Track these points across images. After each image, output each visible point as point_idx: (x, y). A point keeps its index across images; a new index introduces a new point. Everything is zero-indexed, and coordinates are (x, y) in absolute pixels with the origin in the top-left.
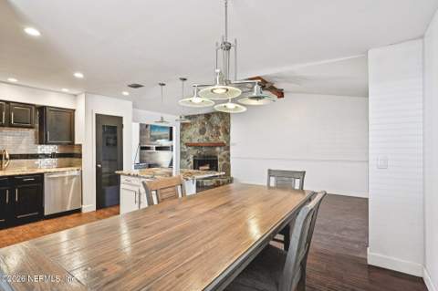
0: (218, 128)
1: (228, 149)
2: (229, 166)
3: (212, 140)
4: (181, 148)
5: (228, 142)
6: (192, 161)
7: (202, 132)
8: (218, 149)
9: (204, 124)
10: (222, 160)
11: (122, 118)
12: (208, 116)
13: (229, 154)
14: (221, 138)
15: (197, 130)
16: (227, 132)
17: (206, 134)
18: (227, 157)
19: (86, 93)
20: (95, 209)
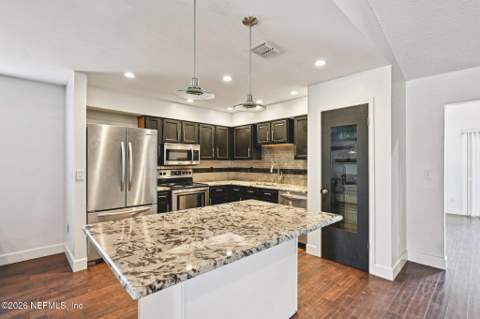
11: (367, 106)
19: (309, 86)
20: (319, 254)
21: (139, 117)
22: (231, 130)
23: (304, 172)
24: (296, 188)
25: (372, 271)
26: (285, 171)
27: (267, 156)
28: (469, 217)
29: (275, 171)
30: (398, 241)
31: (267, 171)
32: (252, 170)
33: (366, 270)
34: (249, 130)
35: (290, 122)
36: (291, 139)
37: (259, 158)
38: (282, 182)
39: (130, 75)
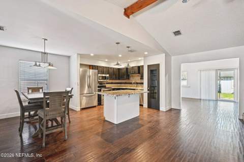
11: (159, 64)
19: (144, 57)
20: (147, 107)
21: (90, 66)
22: (119, 69)
23: (142, 83)
24: (140, 88)
25: (160, 109)
26: (137, 83)
27: (131, 78)
28: (200, 99)
29: (134, 83)
30: (168, 101)
31: (131, 83)
32: (126, 83)
33: (159, 110)
34: (125, 70)
35: (139, 67)
36: (139, 73)
37: (129, 79)
38: (136, 87)
39: (92, 55)
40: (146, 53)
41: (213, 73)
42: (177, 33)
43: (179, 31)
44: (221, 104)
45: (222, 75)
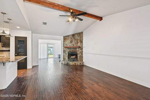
0: (77, 40)
1: (82, 49)
2: (82, 57)
3: (75, 45)
4: (64, 49)
5: (82, 46)
6: (67, 54)
7: (71, 42)
8: (78, 49)
9: (72, 39)
10: (79, 54)
11: (26, 37)
12: (73, 35)
13: (82, 52)
14: (79, 44)
15: (69, 41)
16: (81, 42)
17: (73, 43)
18: (82, 53)
40: (18, 27)
41: (46, 45)
42: (45, 23)
43: (46, 23)
44: (49, 59)
45: (49, 46)
